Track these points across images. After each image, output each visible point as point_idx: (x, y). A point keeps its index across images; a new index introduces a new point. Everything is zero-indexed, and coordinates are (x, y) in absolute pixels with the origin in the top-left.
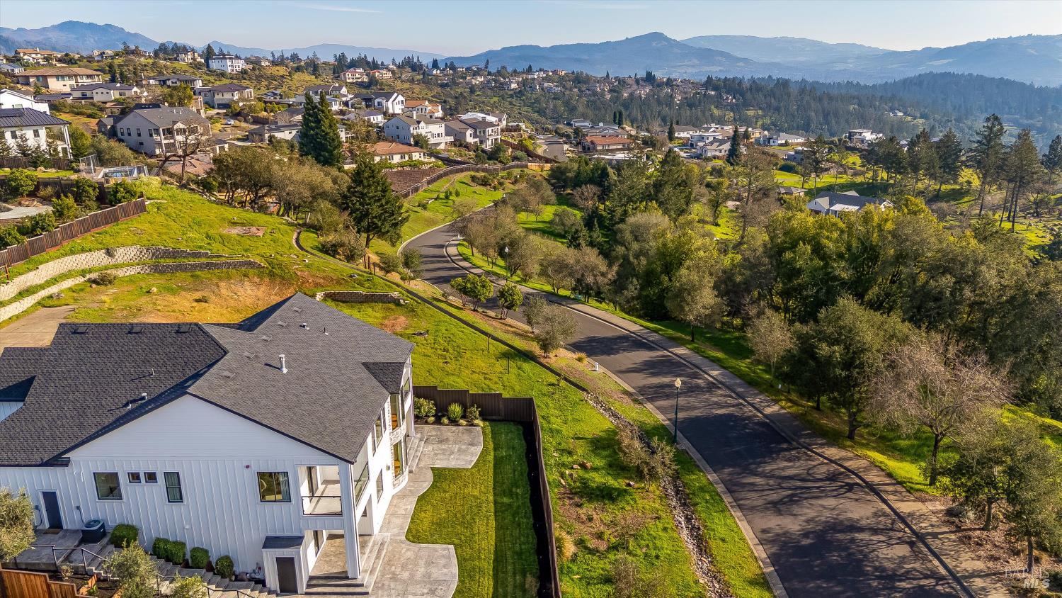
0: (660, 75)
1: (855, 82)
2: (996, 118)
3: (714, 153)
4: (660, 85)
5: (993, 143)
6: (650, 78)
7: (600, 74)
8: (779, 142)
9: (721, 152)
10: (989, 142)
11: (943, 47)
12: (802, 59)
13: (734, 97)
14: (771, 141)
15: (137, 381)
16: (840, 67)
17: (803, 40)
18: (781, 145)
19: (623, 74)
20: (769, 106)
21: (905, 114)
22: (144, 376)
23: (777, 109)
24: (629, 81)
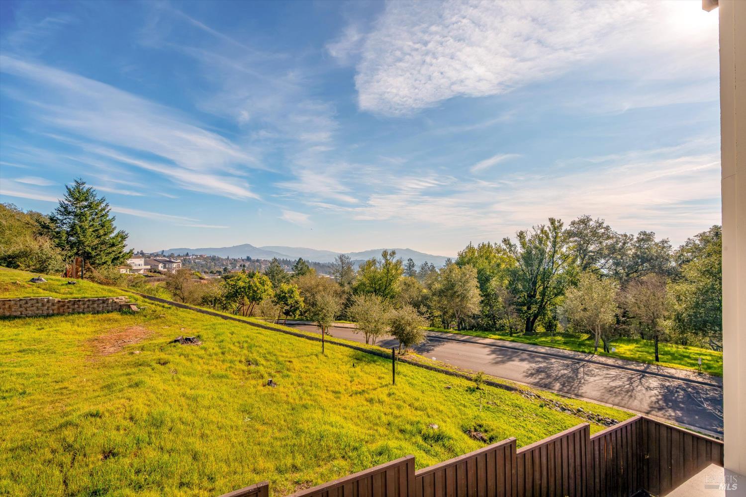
0: (253, 258)
4: (254, 261)
6: (248, 259)
7: (224, 257)
13: (288, 266)
19: (236, 258)
24: (239, 260)
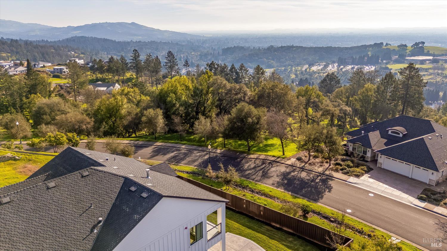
1: (45, 40)
2: (136, 51)
3: (13, 73)
5: (137, 60)
8: (40, 66)
9: (17, 72)
10: (136, 59)
11: (75, 26)
12: (12, 30)
14: (36, 66)
15: (84, 214)
16: (33, 34)
17: (10, 21)
18: (42, 67)
20: (12, 51)
21: (75, 53)
22: (87, 210)
23: (17, 53)
